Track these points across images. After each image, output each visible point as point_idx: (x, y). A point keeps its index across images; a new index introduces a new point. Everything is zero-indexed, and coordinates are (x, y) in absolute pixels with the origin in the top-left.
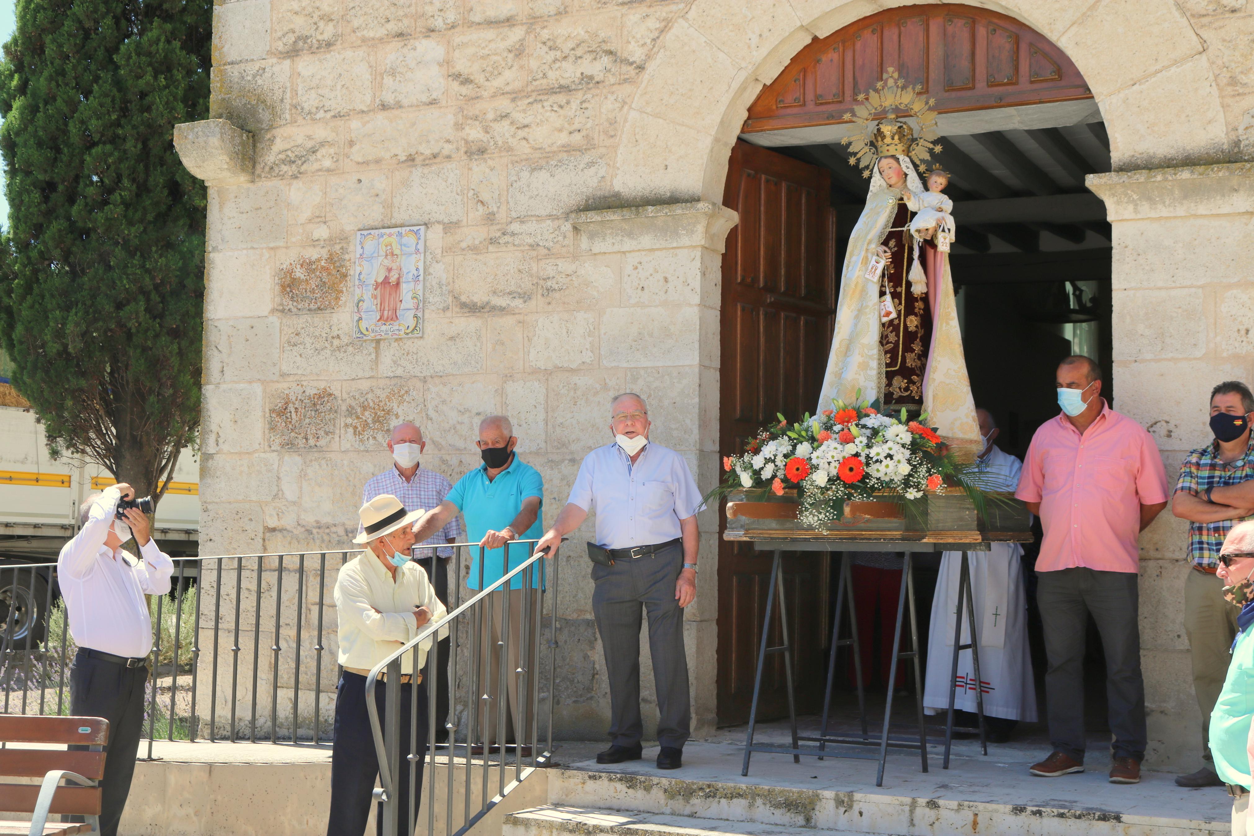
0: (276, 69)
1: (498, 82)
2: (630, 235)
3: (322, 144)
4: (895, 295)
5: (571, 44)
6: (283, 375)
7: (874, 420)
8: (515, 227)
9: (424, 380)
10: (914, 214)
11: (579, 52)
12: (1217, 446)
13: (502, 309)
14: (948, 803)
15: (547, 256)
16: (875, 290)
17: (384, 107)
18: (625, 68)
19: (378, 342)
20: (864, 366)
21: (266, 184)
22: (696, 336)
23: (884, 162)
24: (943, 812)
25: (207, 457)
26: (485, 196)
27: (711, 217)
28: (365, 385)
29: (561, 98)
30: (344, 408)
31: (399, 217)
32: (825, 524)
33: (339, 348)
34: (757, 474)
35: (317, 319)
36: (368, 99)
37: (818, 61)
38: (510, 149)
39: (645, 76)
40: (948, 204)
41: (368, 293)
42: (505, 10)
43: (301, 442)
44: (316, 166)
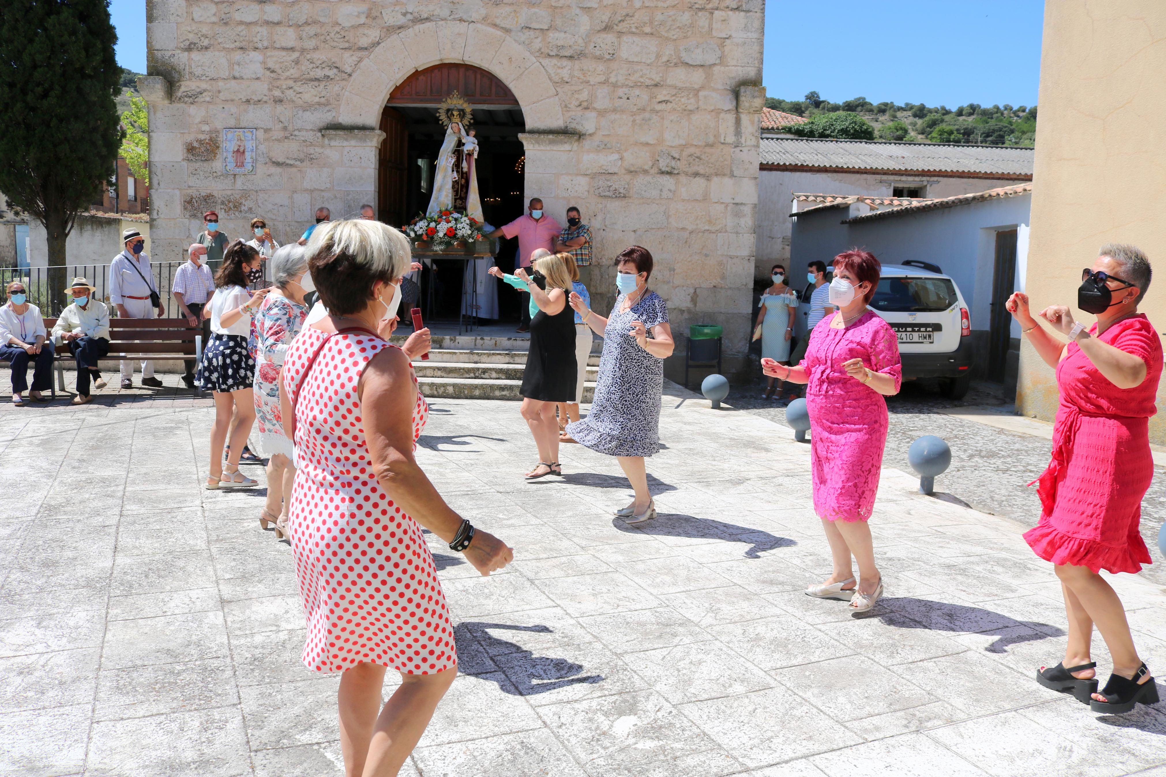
0: (181, 55)
1: (288, 74)
2: (346, 140)
3: (205, 91)
4: (458, 172)
5: (320, 62)
6: (189, 187)
7: (456, 215)
8: (296, 133)
9: (257, 192)
10: (464, 144)
11: (323, 66)
12: (569, 228)
13: (291, 165)
14: (487, 338)
15: (310, 146)
16: (450, 170)
17: (235, 78)
18: (343, 75)
19: (235, 175)
20: (447, 196)
21: (177, 105)
22: (373, 180)
23: (454, 125)
24: (486, 341)
25: (152, 220)
26: (282, 119)
27: (380, 135)
28: (229, 193)
29: (316, 83)
30: (219, 201)
31: (242, 125)
32: (441, 250)
33: (216, 177)
34: (415, 232)
35: (206, 164)
36: (227, 73)
37: (417, 79)
38: (293, 101)
39: (352, 78)
40: (476, 141)
41: (230, 155)
42: (290, 44)
43: (199, 215)
44: (202, 100)
